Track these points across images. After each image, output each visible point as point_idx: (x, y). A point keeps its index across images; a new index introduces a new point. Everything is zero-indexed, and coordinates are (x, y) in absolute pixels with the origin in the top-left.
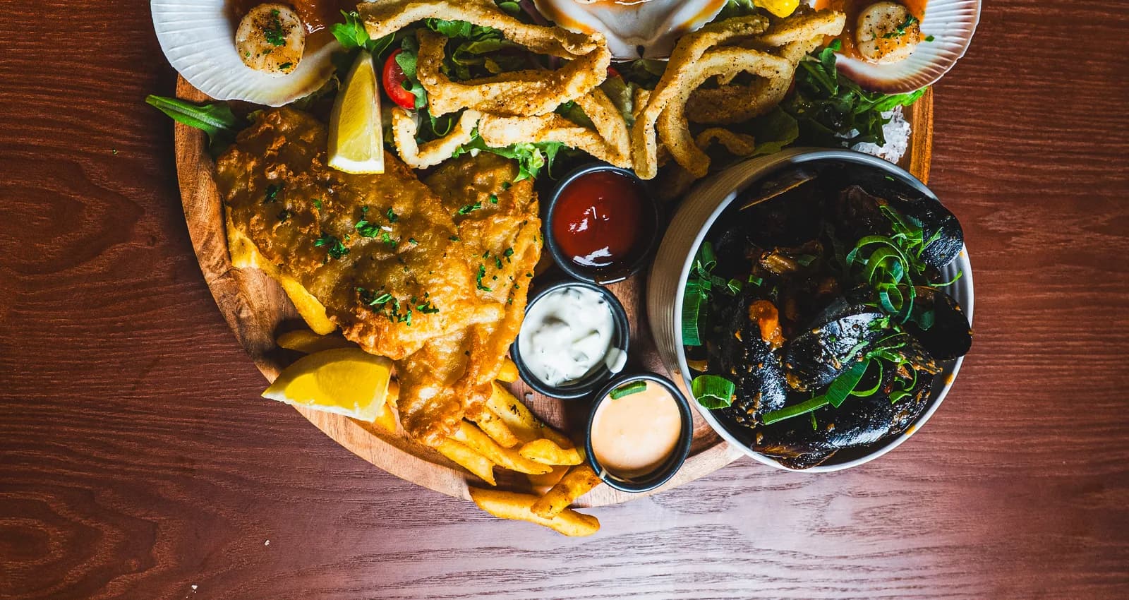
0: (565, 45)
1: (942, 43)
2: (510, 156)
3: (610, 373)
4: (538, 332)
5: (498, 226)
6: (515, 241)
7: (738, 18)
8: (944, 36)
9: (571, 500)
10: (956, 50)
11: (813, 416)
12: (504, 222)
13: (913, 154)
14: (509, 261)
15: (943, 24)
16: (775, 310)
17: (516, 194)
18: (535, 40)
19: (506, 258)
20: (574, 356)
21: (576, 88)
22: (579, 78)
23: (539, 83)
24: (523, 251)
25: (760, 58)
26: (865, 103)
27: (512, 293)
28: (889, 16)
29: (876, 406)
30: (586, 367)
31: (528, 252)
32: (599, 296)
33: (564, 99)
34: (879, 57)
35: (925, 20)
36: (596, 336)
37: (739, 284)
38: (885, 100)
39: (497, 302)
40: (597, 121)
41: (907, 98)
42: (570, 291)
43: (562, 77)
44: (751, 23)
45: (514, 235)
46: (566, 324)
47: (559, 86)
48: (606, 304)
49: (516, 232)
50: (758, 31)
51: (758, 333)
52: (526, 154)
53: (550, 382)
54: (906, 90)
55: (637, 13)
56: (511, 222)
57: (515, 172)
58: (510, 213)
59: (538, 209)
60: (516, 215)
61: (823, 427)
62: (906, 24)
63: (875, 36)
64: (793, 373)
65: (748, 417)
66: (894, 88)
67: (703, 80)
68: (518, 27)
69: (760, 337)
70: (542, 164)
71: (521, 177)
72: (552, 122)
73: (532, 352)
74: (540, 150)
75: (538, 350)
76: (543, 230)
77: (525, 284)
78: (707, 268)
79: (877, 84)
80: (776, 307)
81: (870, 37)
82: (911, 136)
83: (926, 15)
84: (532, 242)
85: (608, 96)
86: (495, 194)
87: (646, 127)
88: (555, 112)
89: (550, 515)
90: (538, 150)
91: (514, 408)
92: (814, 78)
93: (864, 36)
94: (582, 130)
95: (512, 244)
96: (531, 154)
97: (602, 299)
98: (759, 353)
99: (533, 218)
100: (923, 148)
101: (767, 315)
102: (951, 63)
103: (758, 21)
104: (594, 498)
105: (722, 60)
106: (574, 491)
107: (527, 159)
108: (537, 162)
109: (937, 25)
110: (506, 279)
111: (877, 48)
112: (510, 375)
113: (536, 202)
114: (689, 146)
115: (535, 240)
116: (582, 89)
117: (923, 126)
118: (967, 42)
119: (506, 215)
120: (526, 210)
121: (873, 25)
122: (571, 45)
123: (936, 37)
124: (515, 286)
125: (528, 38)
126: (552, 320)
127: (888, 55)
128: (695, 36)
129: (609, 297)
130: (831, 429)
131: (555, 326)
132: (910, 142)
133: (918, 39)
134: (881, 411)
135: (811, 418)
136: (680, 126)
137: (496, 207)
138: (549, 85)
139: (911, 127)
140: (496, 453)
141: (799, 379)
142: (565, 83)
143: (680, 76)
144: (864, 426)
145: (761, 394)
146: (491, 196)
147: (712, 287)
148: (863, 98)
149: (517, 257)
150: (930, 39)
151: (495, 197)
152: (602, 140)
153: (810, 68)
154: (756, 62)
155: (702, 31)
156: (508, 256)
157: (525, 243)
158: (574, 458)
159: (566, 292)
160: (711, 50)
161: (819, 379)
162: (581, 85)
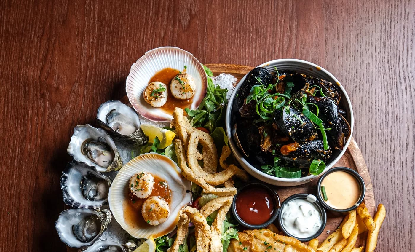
0: (184, 223)
1: (187, 63)
2: (229, 242)
3: (317, 201)
4: (299, 230)
5: (256, 248)
6: (261, 240)
7: (176, 151)
8: (184, 62)
9: (369, 216)
10: (190, 57)
11: (327, 129)
12: (254, 245)
13: (233, 72)
14: (269, 243)
15: (180, 62)
16: (284, 146)
17: (244, 240)
18: (183, 232)
19: (268, 245)
20: (309, 215)
21: (201, 218)
22: (197, 218)
23: (199, 232)
24: (265, 238)
25: (191, 144)
26: (211, 96)
27: (282, 242)
28: (176, 87)
29: (322, 105)
30: (314, 211)
31: (266, 235)
32: (285, 207)
33: (205, 223)
34: (192, 91)
35: (178, 69)
36: (302, 207)
37: (275, 158)
38: (210, 87)
39: (285, 248)
40: (214, 209)
41: (210, 77)
42: (283, 217)
43: (197, 224)
44: (177, 146)
45: (259, 241)
46: (296, 219)
47: (201, 225)
48: (289, 203)
49: (258, 240)
50: (181, 144)
51: (293, 152)
52: (228, 236)
53: (320, 225)
54: (206, 79)
55: (173, 192)
56: (254, 242)
57: (235, 240)
58: (251, 242)
59: (250, 231)
60: (252, 240)
61: (331, 126)
62: (179, 80)
63: (184, 93)
64: (309, 138)
65: (327, 154)
66: (205, 83)
67: (200, 167)
68: (178, 240)
69: (295, 151)
70: (233, 229)
71: (237, 238)
72: (214, 227)
73: (307, 232)
74: (227, 230)
75: (306, 230)
76: (258, 229)
77: (278, 237)
78: (271, 168)
79: (204, 91)
80: (283, 146)
81: (184, 95)
82: (226, 73)
83: (176, 68)
84: (262, 234)
85: (205, 205)
86: (243, 248)
87: (216, 191)
88: (210, 226)
89: (374, 225)
90: (227, 231)
91: (329, 240)
92: (200, 119)
93: (184, 97)
94: (218, 215)
95: (262, 242)
96: (228, 234)
97: (287, 204)
98: (301, 151)
99: (253, 233)
100: (231, 68)
101: (286, 149)
102: (195, 59)
103: (177, 143)
104: (371, 205)
105: (192, 159)
106: (366, 215)
107: (230, 236)
108: (232, 231)
109: (180, 64)
110: (276, 245)
111: (189, 92)
112: (315, 242)
113: (247, 231)
114: (225, 173)
115: (261, 232)
116: (201, 217)
117: (221, 68)
118: (187, 53)
119: (251, 244)
120: (250, 236)
121: (180, 93)
122: (184, 221)
123: (185, 65)
124: (278, 241)
125: (182, 235)
126: (295, 225)
127: (191, 87)
128: (182, 170)
129: (286, 202)
130: (331, 123)
131: (296, 224)
132: (228, 73)
133: (185, 74)
134: (324, 104)
135: (327, 130)
136: (217, 176)
137: (248, 247)
138: (200, 228)
139: (222, 73)
140: (349, 247)
141: (311, 136)
142: (199, 223)
143: (196, 178)
144: (330, 110)
145: (317, 150)
146: (244, 250)
147: (278, 166)
148: (209, 97)
149: (268, 240)
150: (185, 67)
151: (244, 248)
152: (222, 207)
153: (196, 121)
154: (193, 145)
155: (181, 168)
156: (267, 244)
157: (262, 237)
158: (353, 215)
159: (284, 219)
160: (188, 164)
161: (311, 129)
162: (199, 217)
